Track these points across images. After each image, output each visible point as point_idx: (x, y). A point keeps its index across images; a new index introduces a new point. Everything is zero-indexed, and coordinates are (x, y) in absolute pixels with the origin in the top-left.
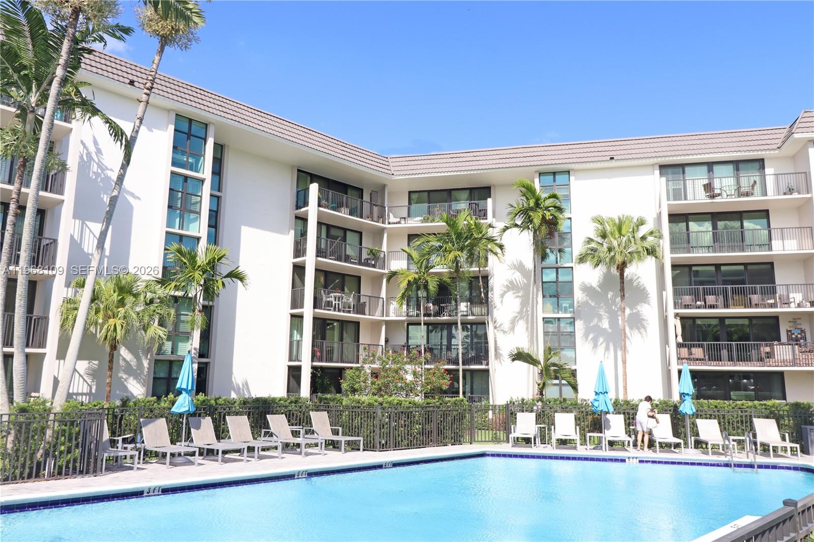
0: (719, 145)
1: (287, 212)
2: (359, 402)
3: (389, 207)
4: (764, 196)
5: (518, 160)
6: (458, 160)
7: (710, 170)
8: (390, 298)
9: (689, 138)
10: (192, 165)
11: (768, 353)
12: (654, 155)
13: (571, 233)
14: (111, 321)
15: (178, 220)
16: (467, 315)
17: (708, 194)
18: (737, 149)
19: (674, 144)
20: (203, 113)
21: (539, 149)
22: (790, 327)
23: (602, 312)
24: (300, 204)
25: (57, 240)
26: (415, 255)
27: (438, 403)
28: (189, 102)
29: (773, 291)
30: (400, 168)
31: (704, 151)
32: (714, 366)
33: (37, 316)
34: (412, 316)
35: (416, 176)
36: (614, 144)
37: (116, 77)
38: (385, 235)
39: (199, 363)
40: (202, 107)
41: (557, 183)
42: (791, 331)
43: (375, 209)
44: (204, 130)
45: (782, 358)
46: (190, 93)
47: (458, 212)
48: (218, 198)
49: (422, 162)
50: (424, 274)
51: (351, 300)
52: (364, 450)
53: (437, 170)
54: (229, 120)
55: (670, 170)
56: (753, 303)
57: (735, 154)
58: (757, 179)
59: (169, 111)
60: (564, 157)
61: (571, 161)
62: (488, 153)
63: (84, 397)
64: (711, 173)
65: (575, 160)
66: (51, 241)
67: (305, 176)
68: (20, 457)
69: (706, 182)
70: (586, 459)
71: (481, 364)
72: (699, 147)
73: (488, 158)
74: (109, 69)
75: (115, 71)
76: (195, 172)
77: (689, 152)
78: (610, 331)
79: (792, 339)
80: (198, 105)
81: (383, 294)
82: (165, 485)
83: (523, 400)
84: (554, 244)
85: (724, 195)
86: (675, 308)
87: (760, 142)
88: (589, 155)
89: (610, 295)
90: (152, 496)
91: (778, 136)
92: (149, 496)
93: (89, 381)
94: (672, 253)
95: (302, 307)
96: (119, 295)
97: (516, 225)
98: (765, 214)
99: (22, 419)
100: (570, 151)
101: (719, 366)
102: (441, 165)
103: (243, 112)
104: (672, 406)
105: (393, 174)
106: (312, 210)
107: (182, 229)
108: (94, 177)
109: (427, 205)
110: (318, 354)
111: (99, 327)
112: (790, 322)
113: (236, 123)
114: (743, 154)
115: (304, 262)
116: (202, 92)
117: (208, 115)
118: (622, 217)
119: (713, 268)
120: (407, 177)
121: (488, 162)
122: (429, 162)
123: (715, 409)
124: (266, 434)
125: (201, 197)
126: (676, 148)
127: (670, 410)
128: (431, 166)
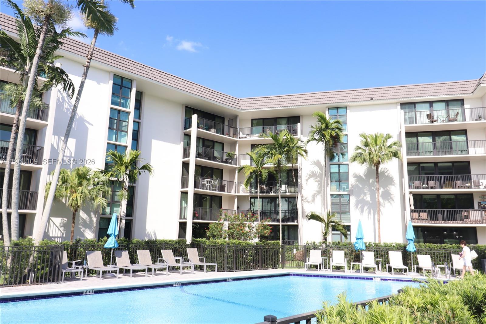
0: (436, 91)
1: (179, 131)
2: (215, 243)
3: (240, 128)
4: (464, 121)
5: (316, 100)
6: (280, 100)
7: (431, 106)
8: (240, 182)
9: (418, 87)
10: (123, 103)
11: (466, 216)
12: (397, 97)
13: (347, 143)
14: (74, 195)
15: (114, 136)
16: (285, 193)
17: (429, 120)
18: (447, 93)
19: (409, 90)
20: (130, 74)
21: (328, 94)
22: (480, 200)
23: (366, 191)
24: (187, 126)
25: (43, 147)
26: (254, 156)
27: (263, 244)
28: (121, 67)
29: (469, 179)
30: (246, 105)
31: (427, 95)
32: (433, 223)
33: (31, 191)
34: (253, 193)
35: (256, 110)
36: (373, 90)
37: (79, 53)
38: (237, 145)
39: (126, 220)
40: (129, 70)
41: (339, 114)
42: (480, 202)
43: (231, 129)
44: (130, 83)
45: (475, 219)
46: (122, 62)
47: (281, 131)
48: (139, 123)
49: (259, 102)
50: (260, 168)
51: (217, 183)
52: (218, 271)
53: (268, 106)
54: (145, 78)
55: (407, 106)
56: (457, 186)
57: (446, 96)
58: (460, 111)
59: (110, 72)
60: (343, 98)
61: (347, 101)
62: (298, 96)
63: (59, 239)
64: (432, 108)
65: (350, 100)
66: (40, 148)
67: (190, 110)
68: (14, 271)
69: (429, 113)
70: (349, 278)
71: (294, 222)
72: (424, 92)
73: (298, 99)
74: (75, 48)
75: (79, 50)
76: (125, 108)
77: (418, 95)
78: (371, 202)
79: (481, 208)
80: (127, 69)
81: (236, 180)
82: (96, 289)
83: (314, 243)
84: (337, 150)
85: (439, 120)
86: (410, 188)
87: (461, 89)
88: (358, 97)
89: (371, 180)
90: (88, 295)
91: (472, 85)
92: (86, 295)
93: (62, 230)
94: (407, 155)
95: (187, 187)
96: (78, 180)
97: (315, 139)
98: (464, 132)
99: (16, 250)
100: (347, 95)
101: (436, 223)
102: (270, 104)
103: (153, 73)
104: (403, 247)
105: (242, 109)
106: (194, 130)
107: (117, 141)
108: (66, 111)
109: (262, 127)
110: (197, 215)
111: (68, 198)
112: (480, 197)
113: (149, 79)
114: (451, 96)
115: (189, 161)
116: (129, 61)
117: (132, 75)
118: (377, 134)
119: (433, 165)
120: (250, 110)
121: (298, 102)
122: (263, 101)
123: (429, 249)
124: (160, 261)
125: (128, 122)
126: (410, 93)
127: (402, 249)
128: (265, 104)
